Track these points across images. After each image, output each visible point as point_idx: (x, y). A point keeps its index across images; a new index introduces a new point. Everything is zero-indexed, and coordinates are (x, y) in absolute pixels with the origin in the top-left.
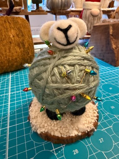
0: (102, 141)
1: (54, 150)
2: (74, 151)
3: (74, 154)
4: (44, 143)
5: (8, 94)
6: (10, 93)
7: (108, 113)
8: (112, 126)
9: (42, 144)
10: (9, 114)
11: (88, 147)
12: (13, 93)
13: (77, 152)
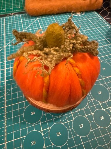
0: (82, 127)
1: (42, 131)
2: (57, 134)
3: (57, 136)
4: (34, 124)
5: (4, 70)
6: (5, 69)
7: (94, 99)
8: (93, 113)
9: (33, 125)
10: (6, 93)
11: (69, 131)
12: (8, 68)
13: (60, 134)
